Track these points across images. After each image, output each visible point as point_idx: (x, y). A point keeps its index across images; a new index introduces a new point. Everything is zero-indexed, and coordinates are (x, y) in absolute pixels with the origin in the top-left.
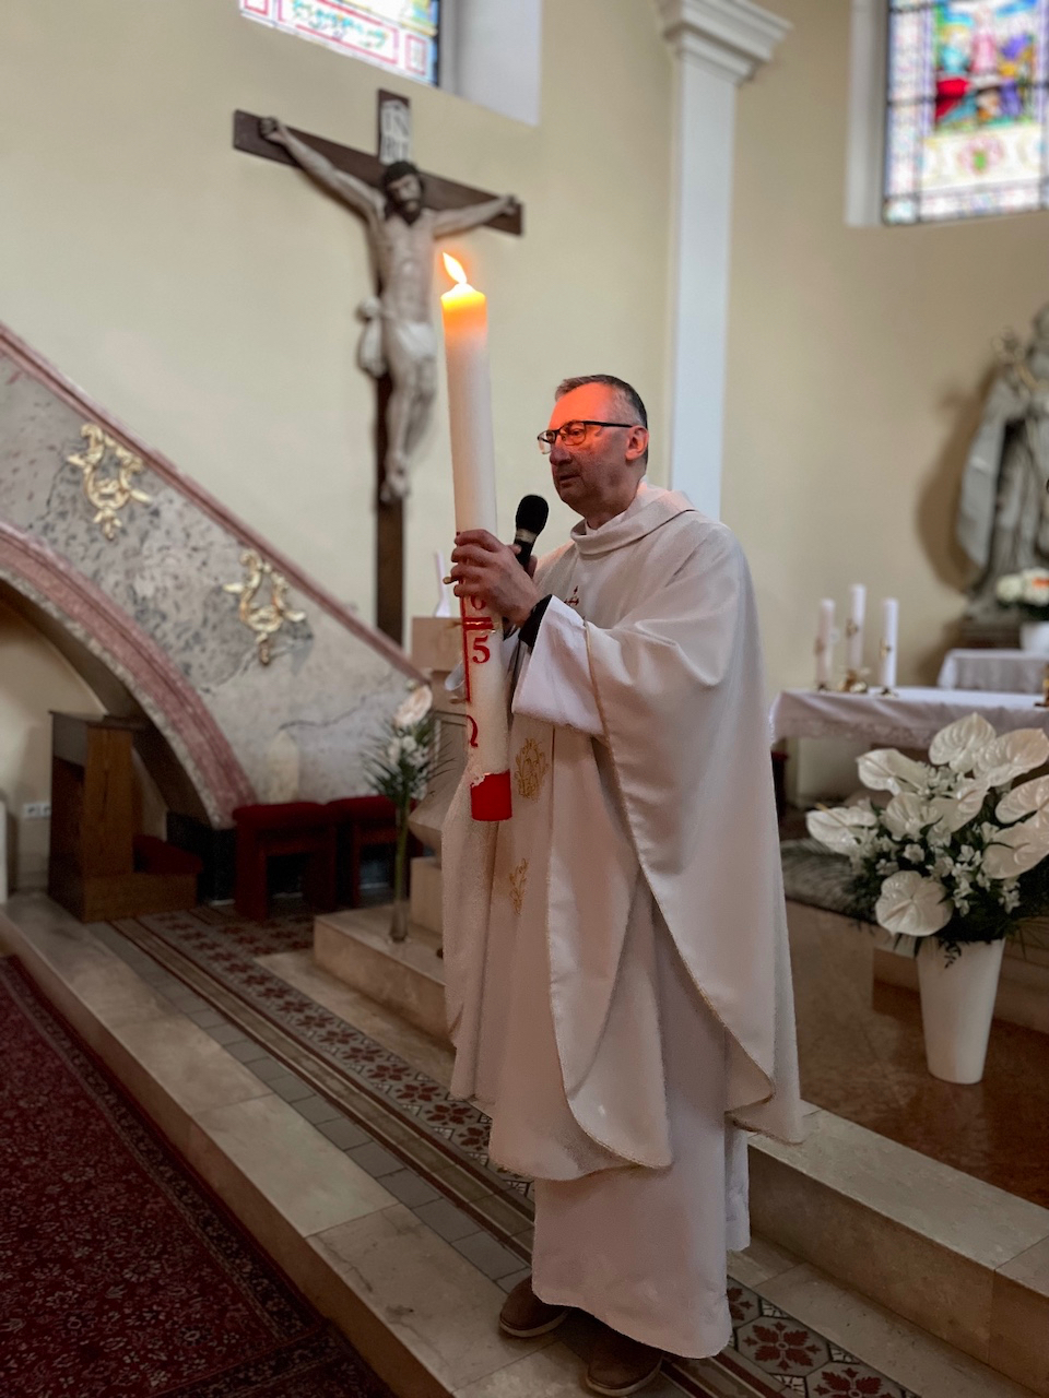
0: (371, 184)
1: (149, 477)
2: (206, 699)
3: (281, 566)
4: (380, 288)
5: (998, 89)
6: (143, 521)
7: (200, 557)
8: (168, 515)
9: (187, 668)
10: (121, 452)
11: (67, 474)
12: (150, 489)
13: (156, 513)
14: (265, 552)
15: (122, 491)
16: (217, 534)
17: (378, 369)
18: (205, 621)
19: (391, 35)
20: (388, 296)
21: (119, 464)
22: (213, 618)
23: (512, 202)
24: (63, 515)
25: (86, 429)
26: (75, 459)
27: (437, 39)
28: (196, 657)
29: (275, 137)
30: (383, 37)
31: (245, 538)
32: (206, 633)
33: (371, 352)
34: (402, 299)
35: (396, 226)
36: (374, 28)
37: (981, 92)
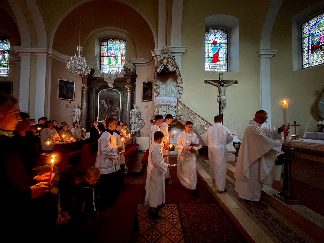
0: (218, 83)
1: (196, 115)
2: (201, 135)
3: (208, 123)
4: (220, 93)
6: (195, 119)
7: (200, 122)
8: (197, 118)
9: (199, 132)
10: (193, 113)
11: (189, 115)
12: (196, 116)
13: (196, 118)
14: (206, 121)
15: (193, 117)
16: (202, 120)
17: (219, 101)
18: (200, 128)
19: (222, 66)
20: (220, 94)
21: (193, 114)
22: (201, 128)
23: (236, 81)
24: (188, 119)
25: (190, 111)
26: (189, 114)
27: (227, 65)
28: (200, 131)
29: (208, 81)
30: (221, 66)
31: (204, 120)
32: (200, 129)
33: (219, 100)
34: (222, 94)
35: (221, 87)
36: (220, 66)
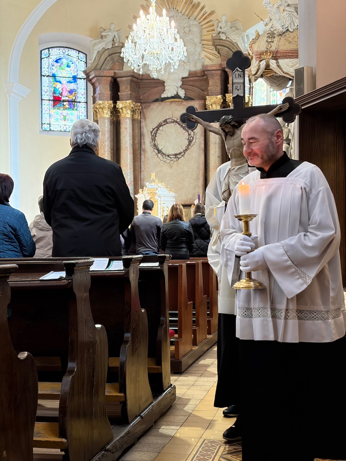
5: (68, 101)
37: (64, 101)
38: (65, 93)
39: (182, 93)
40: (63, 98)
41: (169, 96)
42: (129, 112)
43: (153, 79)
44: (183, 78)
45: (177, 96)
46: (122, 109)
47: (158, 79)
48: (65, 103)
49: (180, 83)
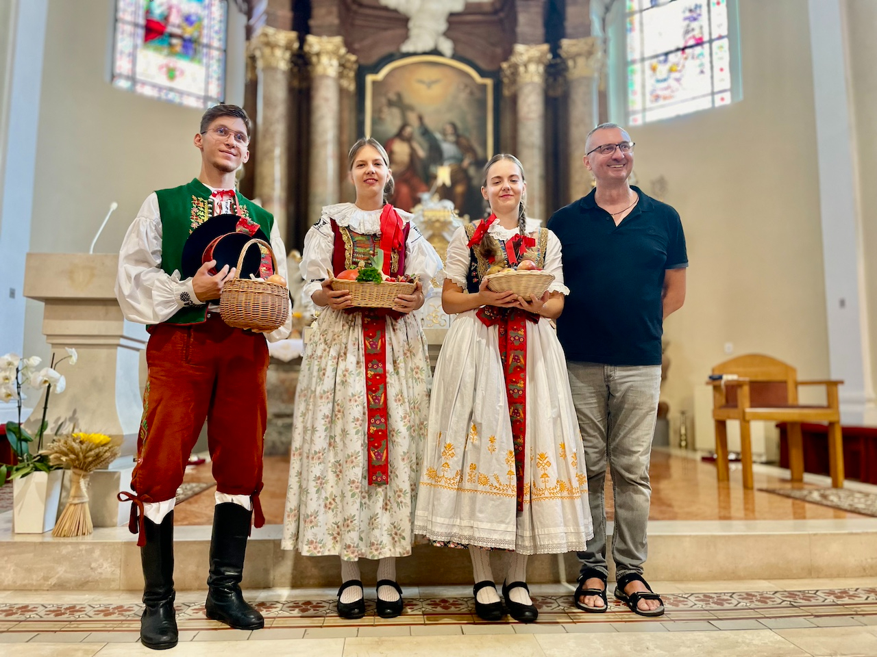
5: (180, 37)
37: (172, 35)
38: (175, 19)
39: (446, 46)
40: (170, 29)
41: (420, 48)
42: (335, 62)
43: (386, 9)
44: (452, 15)
45: (436, 52)
46: (318, 54)
47: (395, 11)
48: (175, 41)
49: (443, 26)
